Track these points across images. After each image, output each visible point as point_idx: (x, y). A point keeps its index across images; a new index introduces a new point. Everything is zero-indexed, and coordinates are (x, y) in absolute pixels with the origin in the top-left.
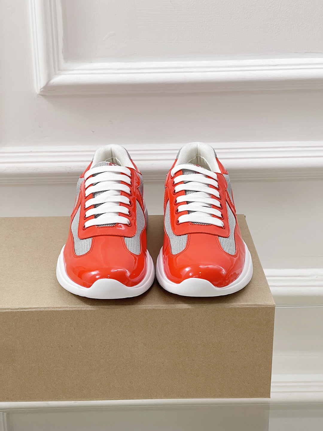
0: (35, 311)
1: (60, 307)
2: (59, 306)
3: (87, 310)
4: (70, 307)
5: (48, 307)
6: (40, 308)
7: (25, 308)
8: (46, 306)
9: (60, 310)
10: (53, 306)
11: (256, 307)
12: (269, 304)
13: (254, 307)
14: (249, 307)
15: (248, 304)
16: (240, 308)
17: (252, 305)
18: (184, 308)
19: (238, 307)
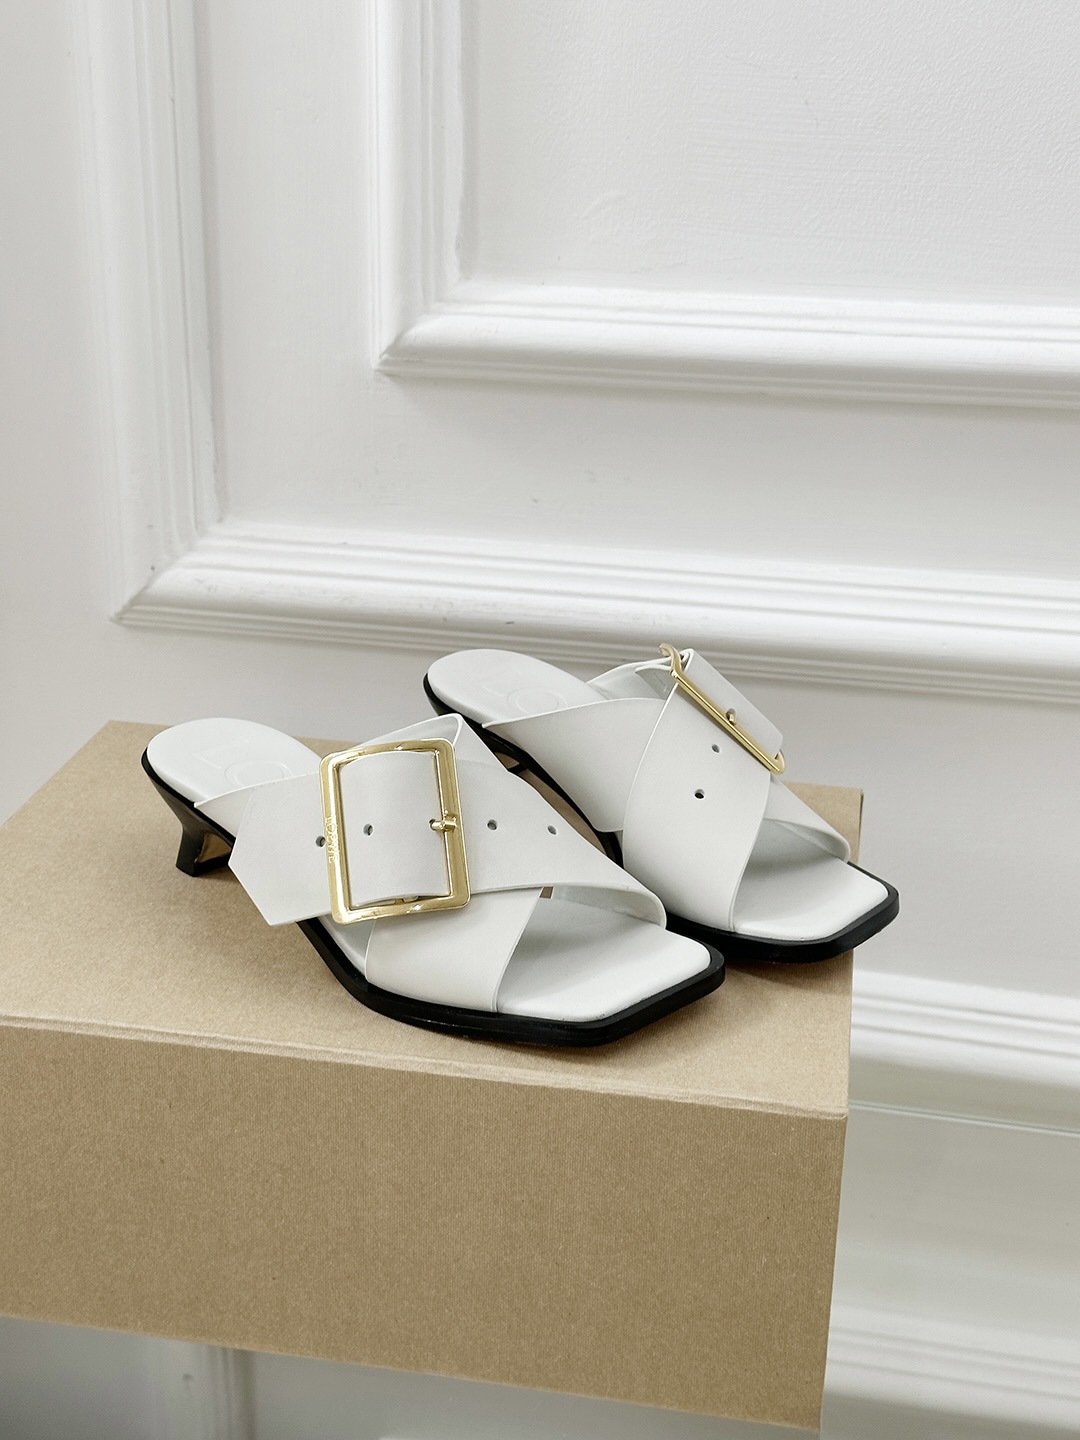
0: (46, 1032)
1: (127, 1029)
2: (124, 1025)
3: (211, 1049)
4: (157, 1033)
5: (87, 1025)
6: (61, 1022)
7: (14, 1018)
8: (80, 1020)
9: (123, 1037)
10: (103, 1022)
11: (776, 1112)
12: (823, 1109)
13: (770, 1111)
14: (752, 1112)
15: (750, 1099)
16: (720, 1109)
17: (766, 1103)
18: (531, 1084)
19: (714, 1103)
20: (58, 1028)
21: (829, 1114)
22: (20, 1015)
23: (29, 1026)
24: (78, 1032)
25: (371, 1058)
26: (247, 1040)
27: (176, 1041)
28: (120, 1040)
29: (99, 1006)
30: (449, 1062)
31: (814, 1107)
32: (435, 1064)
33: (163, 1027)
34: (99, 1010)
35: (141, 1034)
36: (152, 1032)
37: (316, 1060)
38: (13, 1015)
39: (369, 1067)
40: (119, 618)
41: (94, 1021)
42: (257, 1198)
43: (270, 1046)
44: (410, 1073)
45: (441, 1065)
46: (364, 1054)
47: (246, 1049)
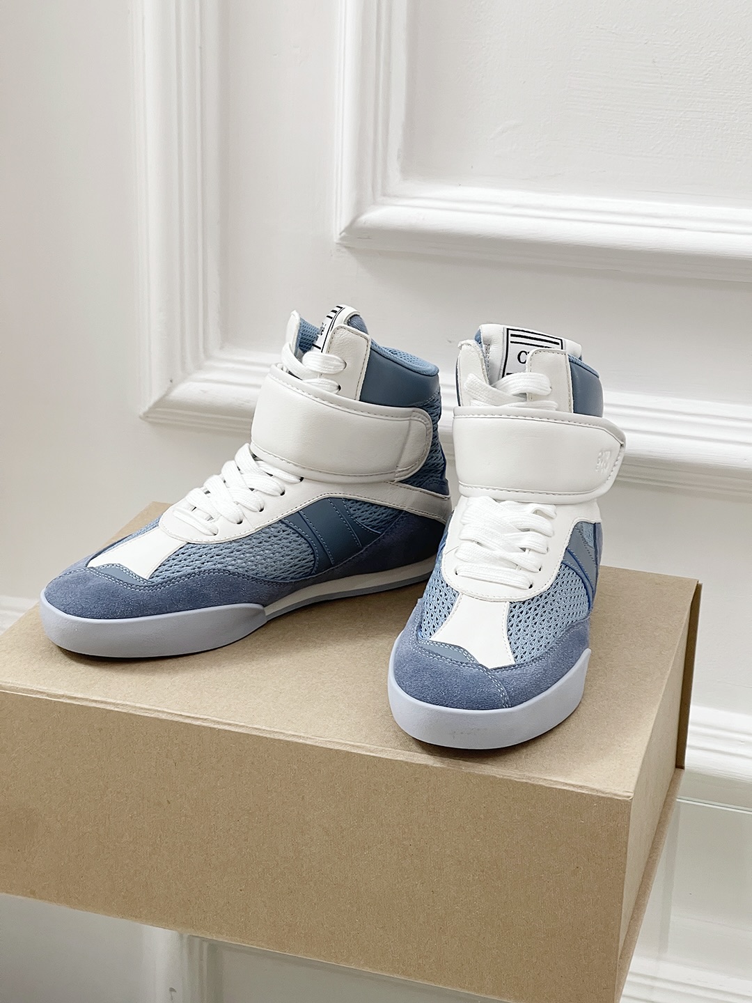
1: (149, 710)
3: (204, 727)
7: (75, 698)
9: (146, 715)
10: (133, 704)
11: (584, 792)
12: (617, 792)
13: (579, 791)
14: (568, 791)
15: (566, 782)
16: (546, 787)
17: (577, 785)
18: (417, 762)
19: (541, 783)
21: (620, 796)
22: (79, 696)
23: (84, 703)
24: (116, 709)
25: (310, 738)
26: (230, 722)
27: (181, 720)
28: (144, 717)
29: (131, 694)
30: (363, 745)
31: (608, 791)
32: (353, 746)
33: (173, 710)
34: (131, 696)
35: (157, 713)
36: (163, 712)
37: (272, 737)
38: (74, 696)
39: (308, 745)
40: (146, 417)
41: (128, 703)
42: (231, 832)
43: (243, 726)
44: (336, 750)
45: (358, 747)
46: (306, 736)
47: (227, 728)
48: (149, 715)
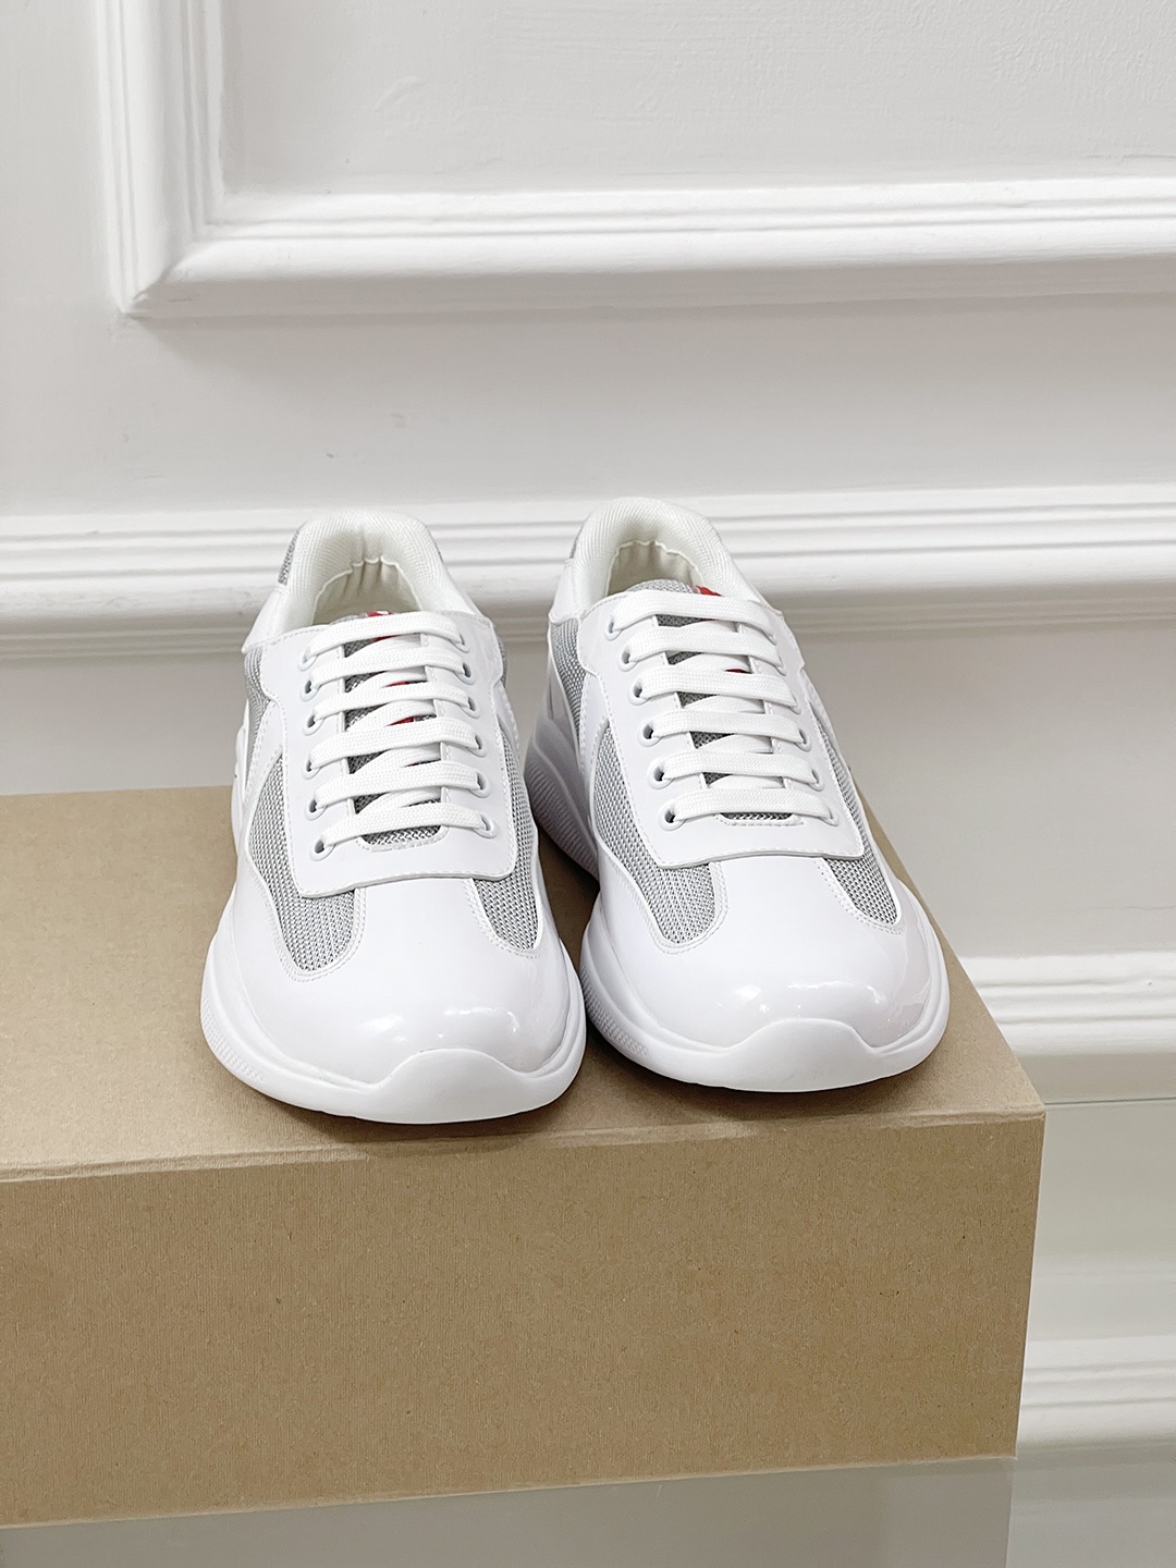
0: (141, 1176)
1: (239, 1156)
2: (233, 1152)
4: (275, 1154)
5: (189, 1158)
6: (158, 1161)
8: (179, 1155)
9: (237, 1165)
10: (208, 1153)
11: (974, 1122)
12: (1021, 1110)
13: (967, 1122)
14: (950, 1127)
17: (962, 1115)
20: (154, 1168)
21: (1027, 1115)
23: (118, 1171)
24: (181, 1168)
28: (231, 1170)
31: (1011, 1109)
32: (602, 1136)
34: (192, 1140)
36: (269, 1153)
38: (97, 1162)
41: (197, 1153)
48: (241, 1165)
